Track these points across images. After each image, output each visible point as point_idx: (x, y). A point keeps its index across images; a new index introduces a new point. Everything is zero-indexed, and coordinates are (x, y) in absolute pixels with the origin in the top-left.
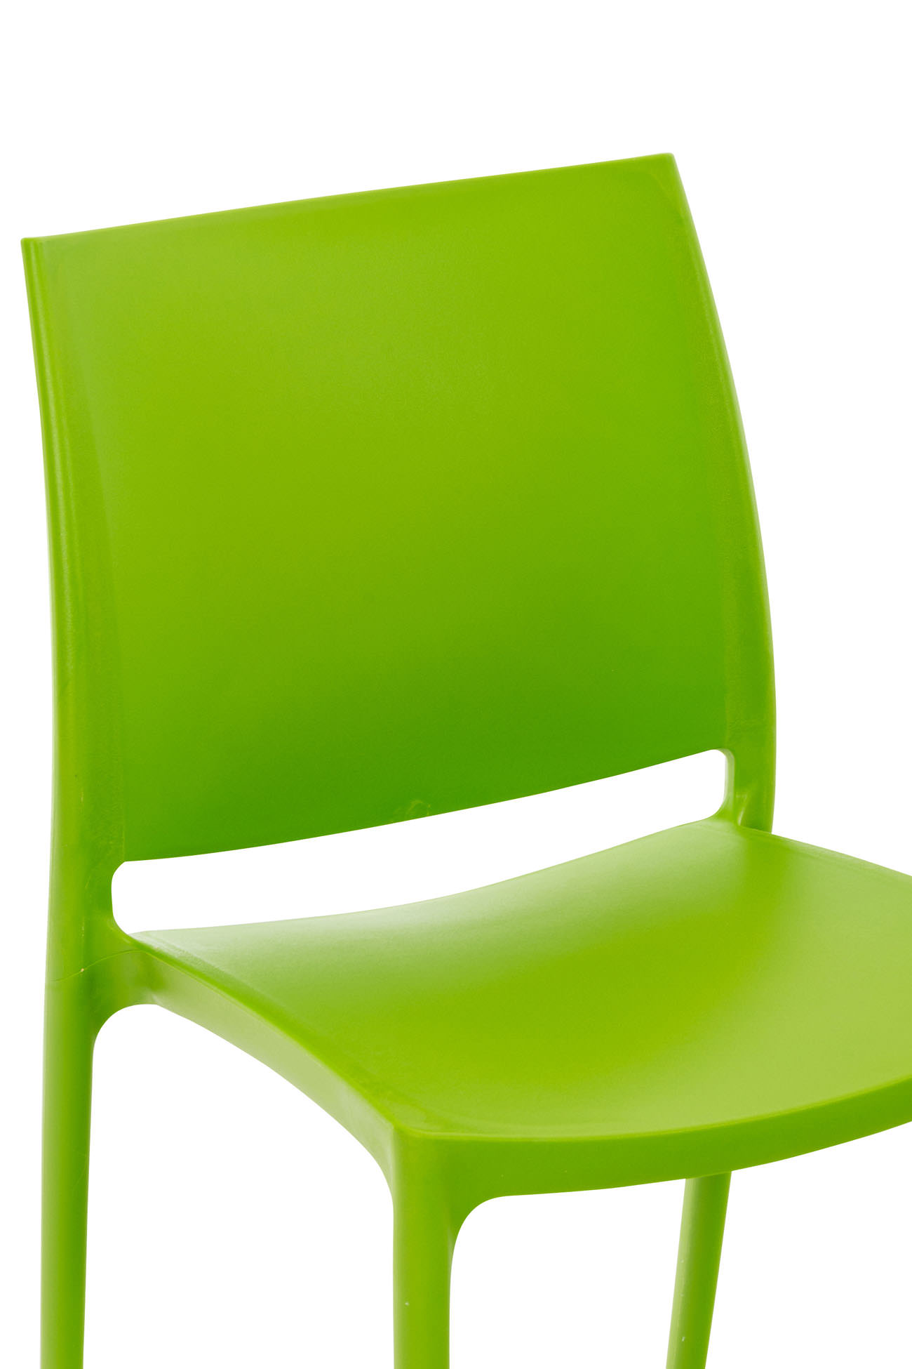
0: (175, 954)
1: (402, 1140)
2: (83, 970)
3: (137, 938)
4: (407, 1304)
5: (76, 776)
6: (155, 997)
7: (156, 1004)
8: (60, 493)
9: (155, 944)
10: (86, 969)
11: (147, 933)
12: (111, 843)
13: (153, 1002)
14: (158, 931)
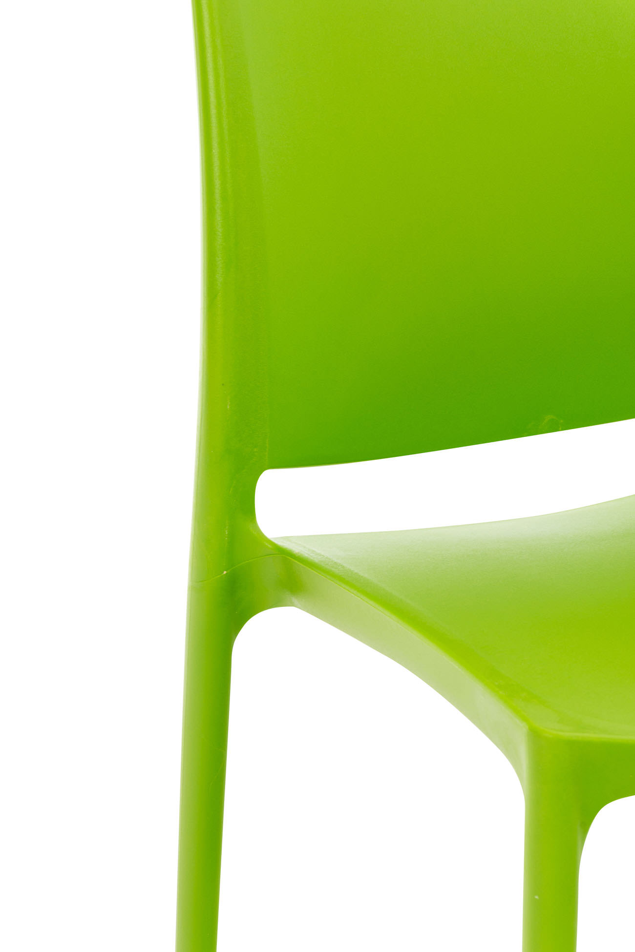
0: (315, 559)
1: (536, 739)
2: (225, 572)
3: (280, 543)
4: (536, 897)
5: (223, 385)
6: (294, 600)
7: (295, 606)
8: (213, 111)
9: (296, 549)
10: (229, 571)
11: (287, 538)
12: (255, 450)
13: (292, 605)
14: (298, 537)
